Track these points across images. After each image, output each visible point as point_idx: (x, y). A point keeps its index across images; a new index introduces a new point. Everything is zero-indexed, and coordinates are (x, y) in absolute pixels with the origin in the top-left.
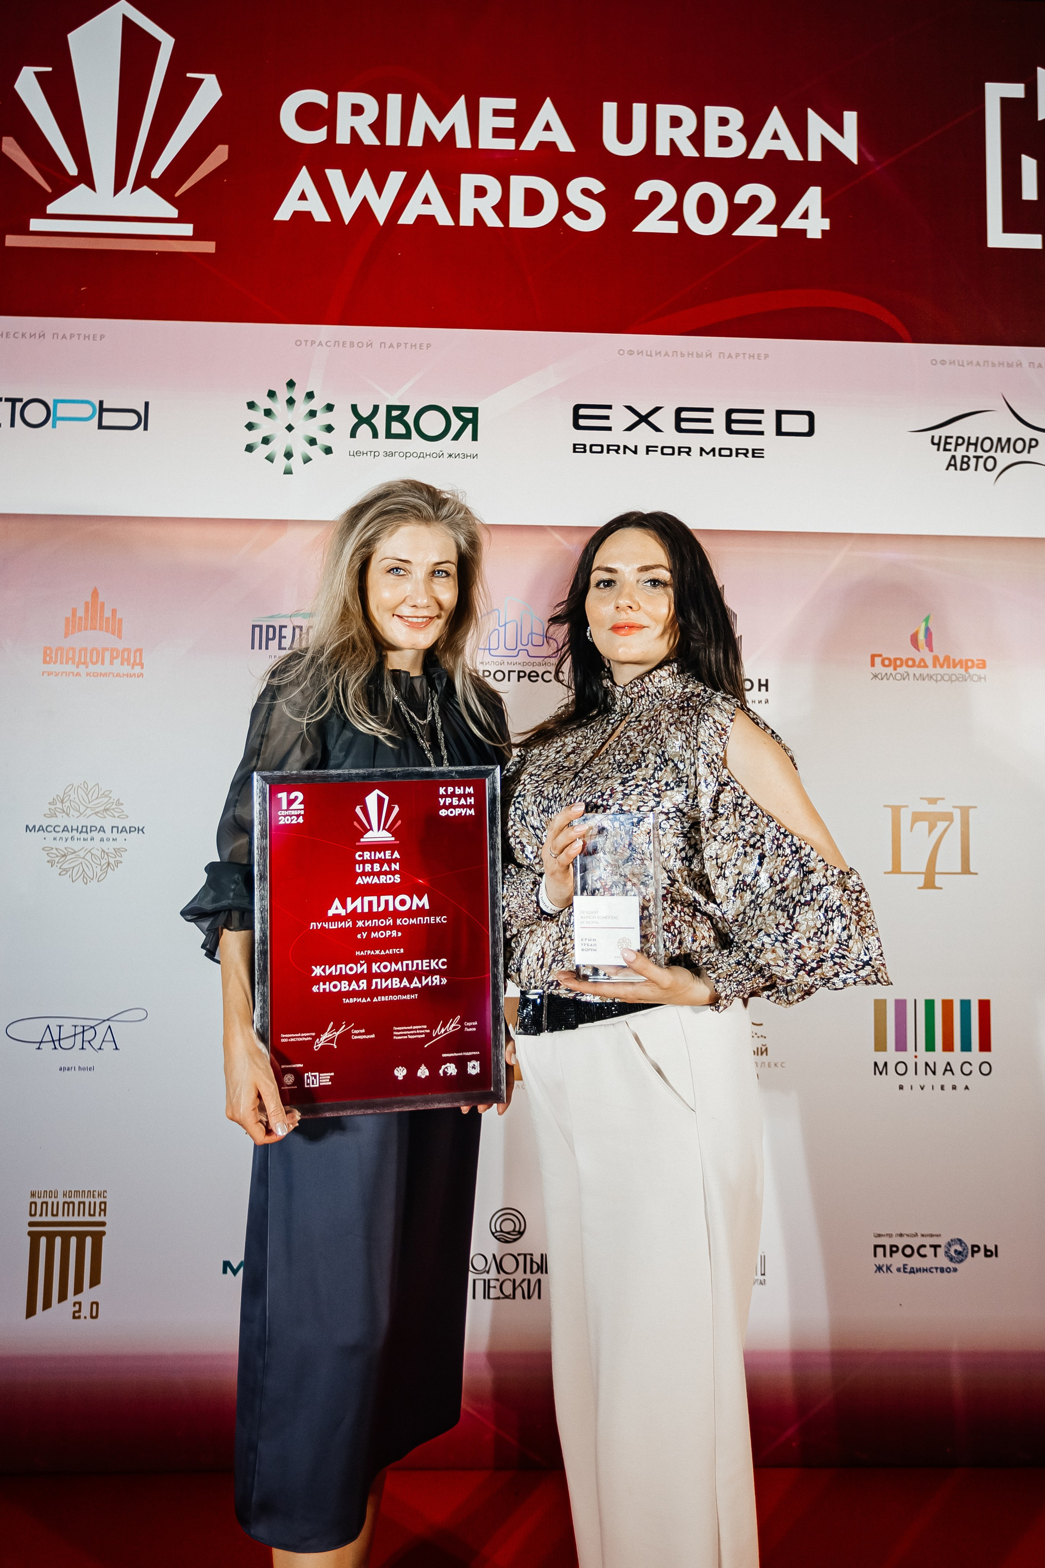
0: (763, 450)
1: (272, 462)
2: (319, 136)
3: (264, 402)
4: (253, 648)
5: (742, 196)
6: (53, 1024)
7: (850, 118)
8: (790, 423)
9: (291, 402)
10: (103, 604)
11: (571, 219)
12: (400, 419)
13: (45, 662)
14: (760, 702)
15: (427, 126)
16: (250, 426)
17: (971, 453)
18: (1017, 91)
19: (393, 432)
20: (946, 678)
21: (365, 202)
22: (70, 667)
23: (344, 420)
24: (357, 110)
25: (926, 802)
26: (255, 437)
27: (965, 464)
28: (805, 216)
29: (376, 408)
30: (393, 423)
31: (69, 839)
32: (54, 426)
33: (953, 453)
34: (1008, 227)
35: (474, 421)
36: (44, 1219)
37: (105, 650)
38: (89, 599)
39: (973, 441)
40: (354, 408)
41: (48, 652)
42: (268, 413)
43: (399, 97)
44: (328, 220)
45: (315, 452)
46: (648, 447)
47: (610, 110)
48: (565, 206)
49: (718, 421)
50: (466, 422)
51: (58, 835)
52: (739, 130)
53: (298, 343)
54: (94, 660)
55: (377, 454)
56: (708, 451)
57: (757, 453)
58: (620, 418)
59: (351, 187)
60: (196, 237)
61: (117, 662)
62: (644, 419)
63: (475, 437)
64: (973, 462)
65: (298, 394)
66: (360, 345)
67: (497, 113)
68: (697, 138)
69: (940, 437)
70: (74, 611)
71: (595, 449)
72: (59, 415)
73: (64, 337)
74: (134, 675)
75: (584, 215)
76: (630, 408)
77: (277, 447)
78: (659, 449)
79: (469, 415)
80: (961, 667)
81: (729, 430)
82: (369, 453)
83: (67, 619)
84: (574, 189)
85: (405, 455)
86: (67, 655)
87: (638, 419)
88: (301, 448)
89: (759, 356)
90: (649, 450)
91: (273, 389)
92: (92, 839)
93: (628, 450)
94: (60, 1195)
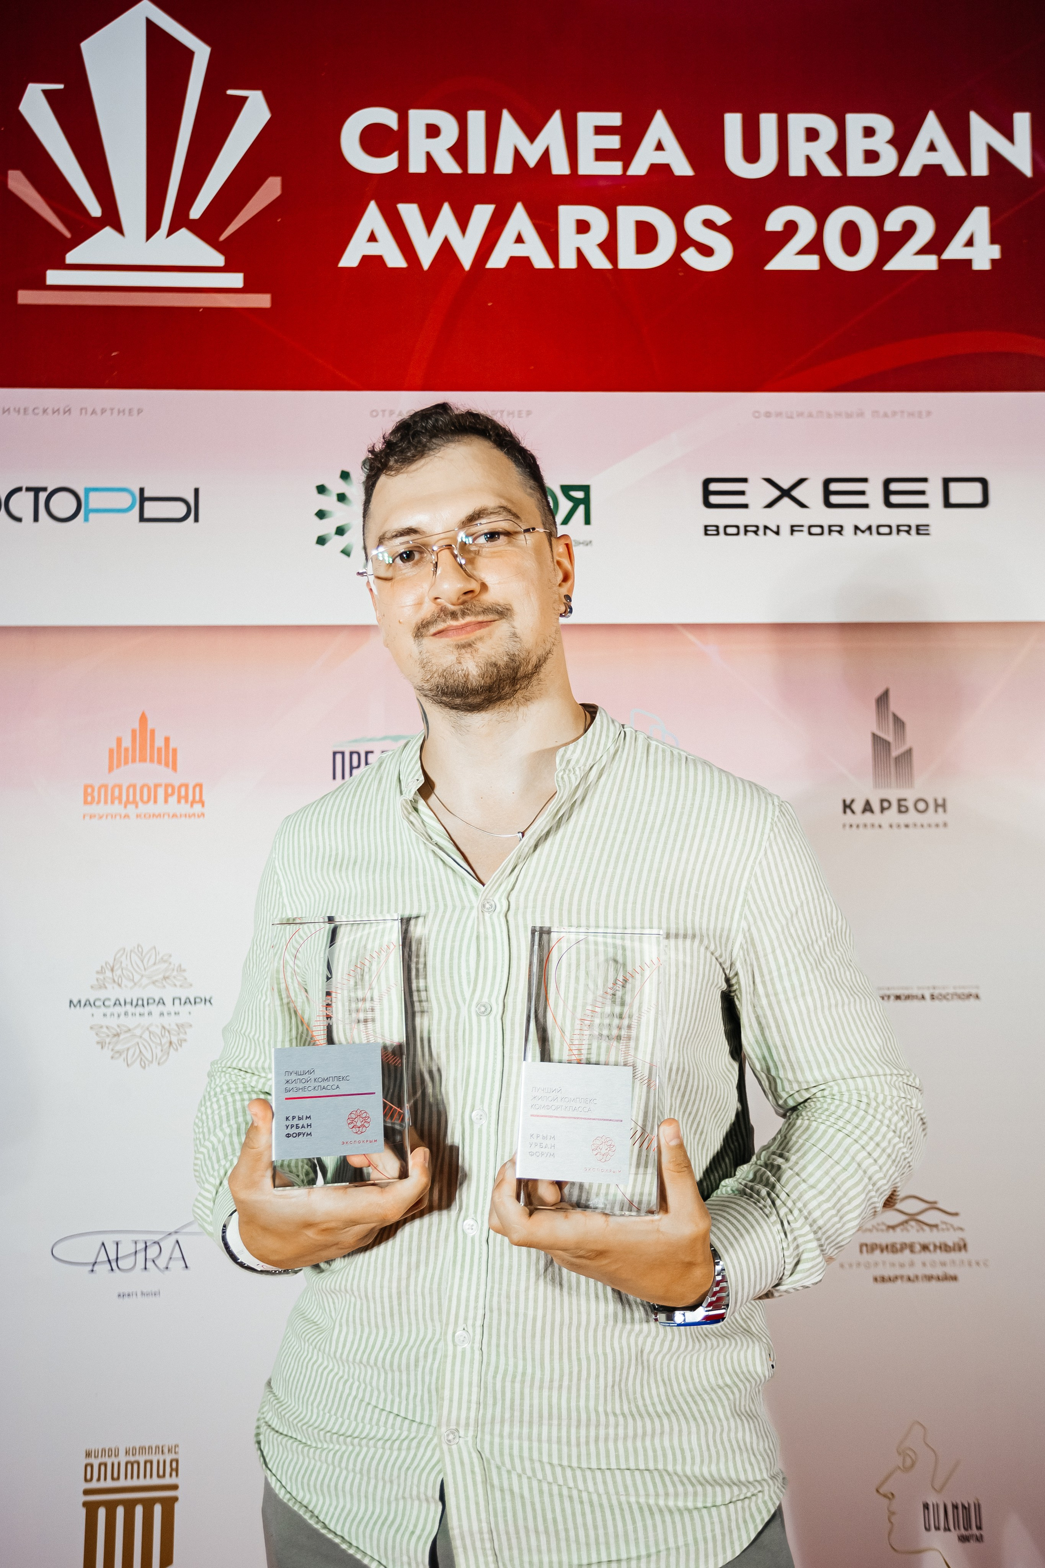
0: (927, 525)
1: (349, 556)
2: (388, 164)
3: (336, 486)
4: (334, 777)
5: (894, 222)
6: (109, 1240)
7: (1022, 121)
10: (153, 732)
11: (691, 257)
13: (86, 802)
14: (937, 826)
15: (515, 149)
16: (321, 514)
21: (446, 241)
22: (117, 808)
24: (433, 131)
26: (327, 527)
28: (970, 243)
31: (122, 1016)
32: (86, 519)
35: (586, 501)
36: (102, 1485)
37: (156, 786)
38: (136, 726)
41: (89, 790)
42: (342, 498)
43: (481, 114)
44: (402, 264)
46: (792, 526)
47: (733, 123)
48: (684, 241)
49: (874, 493)
51: (108, 1011)
52: (891, 142)
53: (374, 414)
54: (145, 798)
56: (863, 527)
57: (920, 530)
58: (758, 493)
59: (429, 225)
60: (248, 288)
61: (173, 800)
62: (786, 493)
63: (587, 521)
67: (600, 130)
68: (838, 154)
70: (119, 741)
71: (729, 530)
72: (91, 506)
73: (94, 413)
74: (194, 815)
75: (706, 251)
76: (769, 481)
78: (805, 529)
79: (580, 495)
81: (888, 504)
83: (111, 751)
84: (694, 219)
86: (112, 793)
87: (777, 493)
89: (920, 413)
90: (793, 530)
91: (346, 469)
92: (150, 1014)
93: (768, 531)
94: (122, 1453)
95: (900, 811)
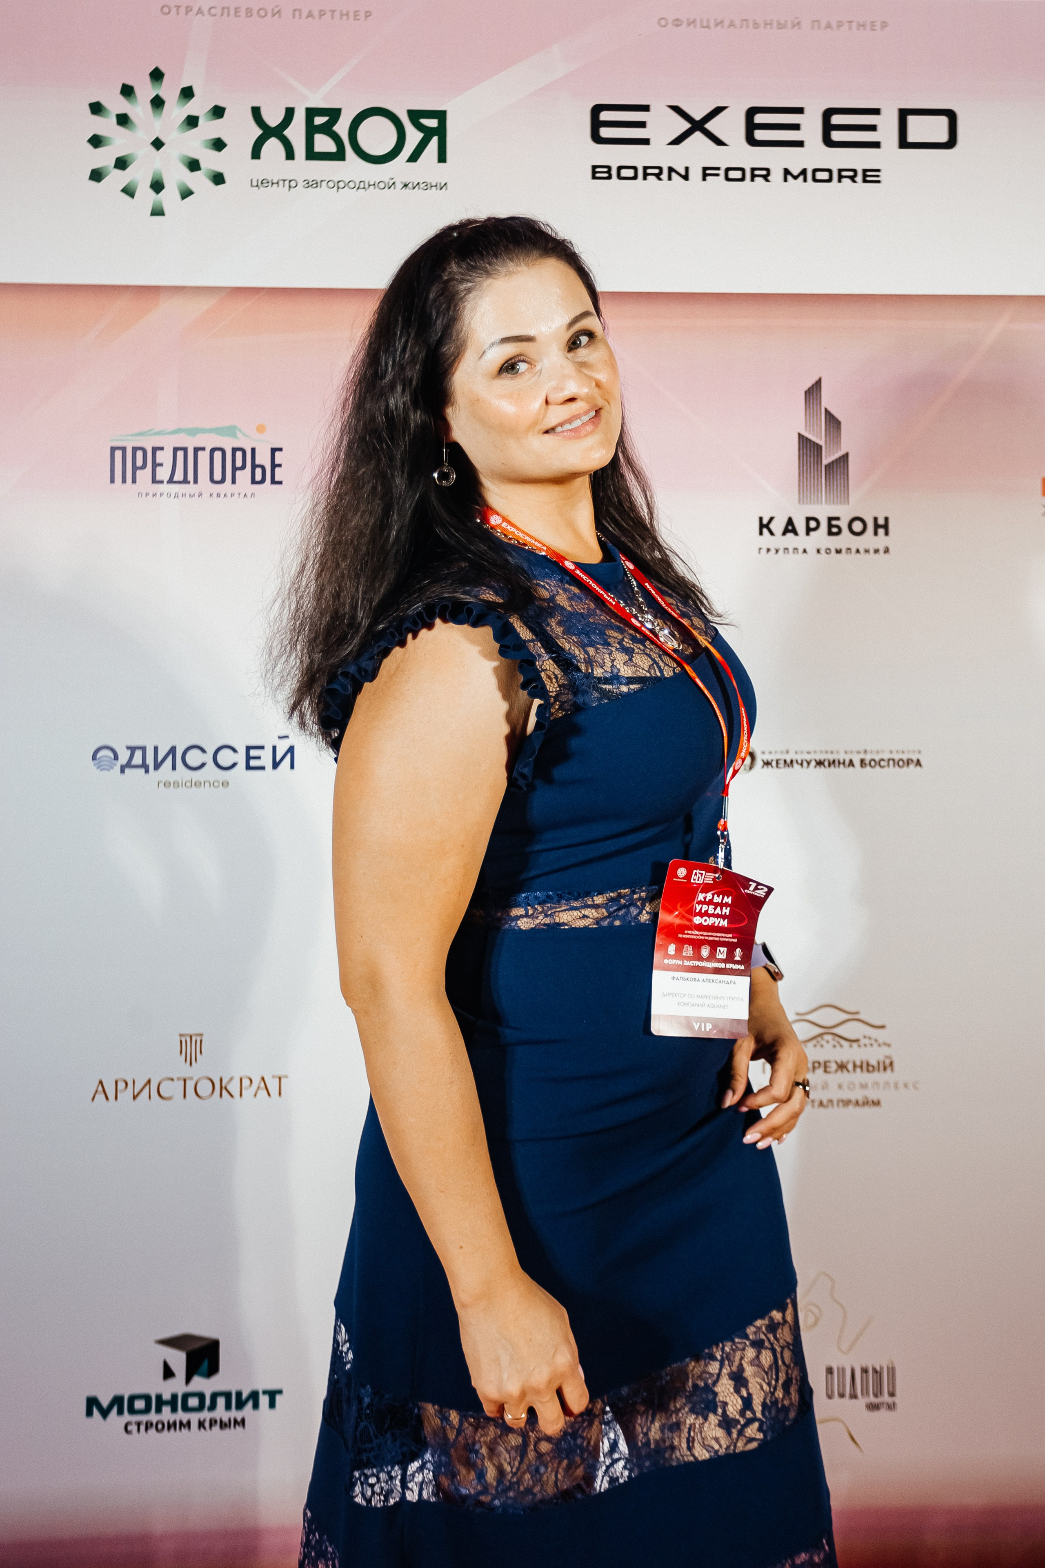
0: (878, 171)
1: (132, 196)
3: (116, 104)
4: (112, 481)
9: (157, 103)
12: (327, 130)
14: (877, 551)
16: (96, 141)
19: (318, 148)
23: (240, 131)
26: (104, 158)
29: (290, 113)
30: (316, 136)
35: (441, 132)
40: (256, 112)
42: (123, 120)
45: (198, 181)
46: (705, 169)
49: (810, 128)
50: (428, 134)
53: (166, 10)
55: (293, 184)
56: (795, 173)
58: (662, 125)
62: (698, 126)
63: (442, 158)
65: (169, 91)
66: (262, 16)
71: (625, 173)
76: (677, 109)
77: (139, 174)
78: (722, 172)
79: (432, 123)
81: (828, 142)
82: (281, 183)
85: (338, 185)
87: (687, 126)
88: (175, 175)
89: (873, 23)
90: (706, 173)
91: (129, 83)
93: (674, 175)
95: (830, 533)
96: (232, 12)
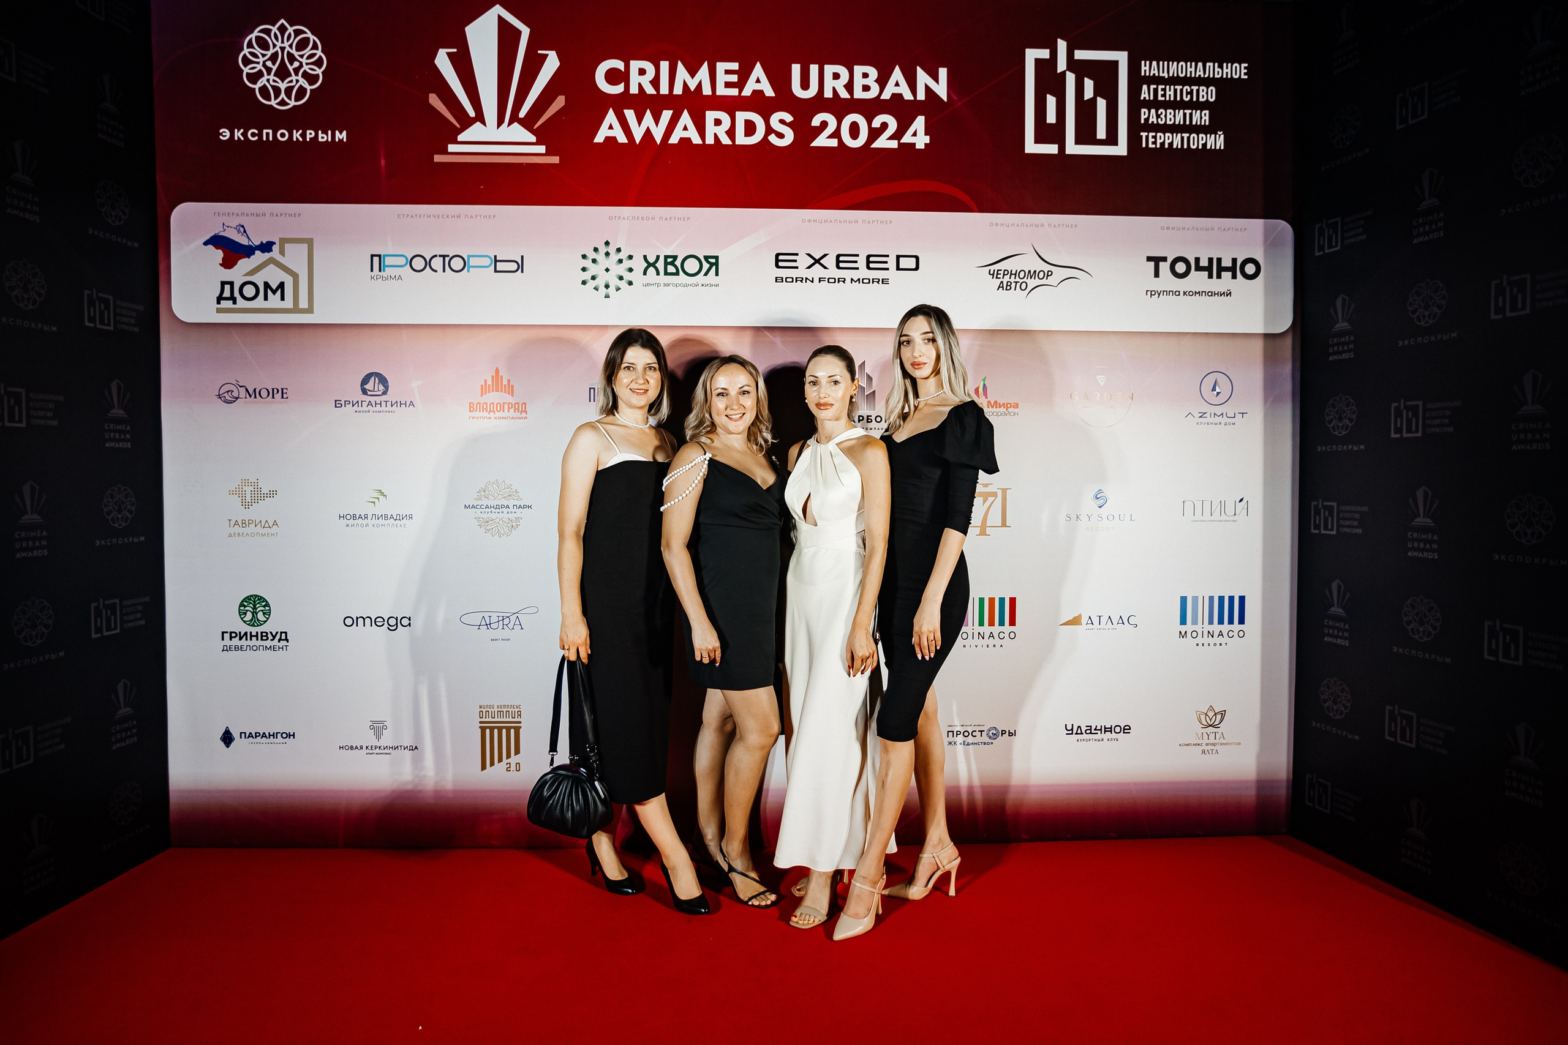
0: (888, 279)
1: (597, 290)
2: (619, 89)
3: (592, 255)
4: (590, 401)
5: (877, 123)
6: (486, 615)
7: (943, 72)
8: (905, 263)
9: (607, 254)
10: (502, 376)
11: (773, 139)
12: (672, 263)
13: (470, 411)
15: (685, 82)
16: (584, 269)
17: (1012, 280)
18: (1045, 54)
19: (668, 271)
20: (995, 414)
21: (648, 129)
22: (485, 414)
23: (639, 265)
24: (642, 72)
25: (982, 486)
26: (587, 276)
27: (1008, 287)
28: (915, 134)
29: (658, 257)
30: (668, 266)
31: (489, 513)
32: (468, 271)
33: (1001, 280)
34: (1038, 140)
35: (717, 264)
36: (487, 719)
37: (504, 403)
38: (494, 374)
39: (1014, 272)
40: (645, 257)
41: (472, 405)
42: (594, 261)
43: (667, 63)
44: (626, 141)
45: (623, 284)
46: (820, 278)
47: (796, 69)
48: (769, 130)
49: (862, 262)
51: (483, 511)
52: (875, 81)
53: (611, 218)
54: (499, 410)
55: (660, 285)
56: (856, 280)
57: (884, 281)
58: (803, 261)
59: (640, 121)
60: (548, 153)
61: (512, 410)
62: (817, 261)
63: (717, 274)
64: (1013, 285)
65: (612, 249)
66: (648, 218)
67: (727, 72)
68: (849, 87)
69: (994, 270)
70: (486, 381)
71: (788, 280)
72: (470, 265)
73: (472, 217)
74: (522, 418)
75: (781, 136)
76: (809, 255)
77: (600, 282)
78: (827, 280)
79: (713, 261)
80: (1004, 408)
81: (868, 268)
82: (655, 284)
83: (482, 386)
84: (775, 119)
85: (676, 285)
86: (483, 406)
87: (813, 261)
88: (614, 282)
89: (886, 222)
90: (821, 280)
91: (596, 246)
92: (502, 512)
93: (808, 281)
94: (496, 707)
95: (868, 422)
96: (636, 219)
